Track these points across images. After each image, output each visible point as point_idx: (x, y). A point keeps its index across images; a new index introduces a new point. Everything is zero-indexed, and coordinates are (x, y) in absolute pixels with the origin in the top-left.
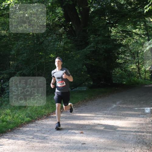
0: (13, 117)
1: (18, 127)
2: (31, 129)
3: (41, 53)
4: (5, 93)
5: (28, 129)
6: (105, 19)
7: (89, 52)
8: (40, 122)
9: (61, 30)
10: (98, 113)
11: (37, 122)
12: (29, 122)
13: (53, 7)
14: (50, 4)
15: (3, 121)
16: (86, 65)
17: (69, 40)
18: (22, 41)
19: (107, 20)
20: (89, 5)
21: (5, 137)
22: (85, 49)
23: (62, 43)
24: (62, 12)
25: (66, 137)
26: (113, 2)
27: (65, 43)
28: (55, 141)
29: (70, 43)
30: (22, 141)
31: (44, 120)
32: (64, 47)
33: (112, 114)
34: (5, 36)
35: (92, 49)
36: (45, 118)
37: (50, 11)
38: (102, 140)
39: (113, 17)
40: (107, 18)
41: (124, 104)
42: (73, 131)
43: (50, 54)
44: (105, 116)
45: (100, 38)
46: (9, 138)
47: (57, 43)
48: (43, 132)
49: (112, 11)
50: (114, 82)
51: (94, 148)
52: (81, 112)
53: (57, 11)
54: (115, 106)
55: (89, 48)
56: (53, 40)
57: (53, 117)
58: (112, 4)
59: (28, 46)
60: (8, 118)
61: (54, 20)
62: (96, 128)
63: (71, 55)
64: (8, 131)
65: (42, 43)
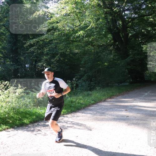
0: (84, 101)
1: (87, 106)
2: (95, 108)
3: (99, 63)
4: (79, 87)
5: (93, 108)
6: (139, 40)
7: (129, 61)
8: (100, 104)
9: (111, 48)
10: (136, 99)
11: (98, 104)
12: (93, 104)
13: (106, 34)
14: (104, 33)
15: (78, 103)
16: (127, 69)
17: (116, 54)
18: (88, 55)
19: (140, 40)
20: (129, 32)
21: (80, 112)
22: (127, 59)
23: (112, 56)
24: (111, 37)
25: (116, 113)
26: (143, 29)
27: (113, 56)
28: (110, 115)
29: (117, 56)
30: (90, 115)
31: (102, 103)
32: (113, 58)
33: (145, 99)
34: (77, 53)
35: (131, 59)
36: (103, 102)
37: (104, 37)
38: (139, 115)
39: (144, 39)
40: (140, 39)
41: (152, 93)
42: (120, 109)
43: (105, 63)
44: (140, 100)
45: (136, 52)
46: (82, 113)
47: (109, 56)
48: (102, 110)
49: (143, 34)
50: (146, 79)
51: (134, 119)
52: (125, 98)
53: (109, 37)
54: (146, 94)
55: (129, 58)
56: (106, 54)
57: (108, 101)
58: (143, 31)
59: (91, 58)
60: (82, 102)
61: (107, 42)
62: (135, 107)
63: (118, 63)
64: (82, 109)
65: (100, 56)
